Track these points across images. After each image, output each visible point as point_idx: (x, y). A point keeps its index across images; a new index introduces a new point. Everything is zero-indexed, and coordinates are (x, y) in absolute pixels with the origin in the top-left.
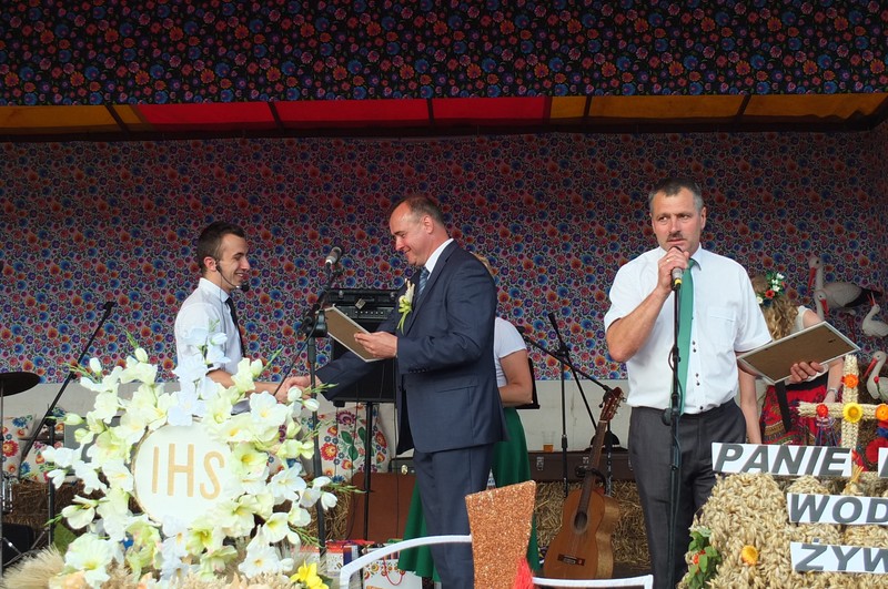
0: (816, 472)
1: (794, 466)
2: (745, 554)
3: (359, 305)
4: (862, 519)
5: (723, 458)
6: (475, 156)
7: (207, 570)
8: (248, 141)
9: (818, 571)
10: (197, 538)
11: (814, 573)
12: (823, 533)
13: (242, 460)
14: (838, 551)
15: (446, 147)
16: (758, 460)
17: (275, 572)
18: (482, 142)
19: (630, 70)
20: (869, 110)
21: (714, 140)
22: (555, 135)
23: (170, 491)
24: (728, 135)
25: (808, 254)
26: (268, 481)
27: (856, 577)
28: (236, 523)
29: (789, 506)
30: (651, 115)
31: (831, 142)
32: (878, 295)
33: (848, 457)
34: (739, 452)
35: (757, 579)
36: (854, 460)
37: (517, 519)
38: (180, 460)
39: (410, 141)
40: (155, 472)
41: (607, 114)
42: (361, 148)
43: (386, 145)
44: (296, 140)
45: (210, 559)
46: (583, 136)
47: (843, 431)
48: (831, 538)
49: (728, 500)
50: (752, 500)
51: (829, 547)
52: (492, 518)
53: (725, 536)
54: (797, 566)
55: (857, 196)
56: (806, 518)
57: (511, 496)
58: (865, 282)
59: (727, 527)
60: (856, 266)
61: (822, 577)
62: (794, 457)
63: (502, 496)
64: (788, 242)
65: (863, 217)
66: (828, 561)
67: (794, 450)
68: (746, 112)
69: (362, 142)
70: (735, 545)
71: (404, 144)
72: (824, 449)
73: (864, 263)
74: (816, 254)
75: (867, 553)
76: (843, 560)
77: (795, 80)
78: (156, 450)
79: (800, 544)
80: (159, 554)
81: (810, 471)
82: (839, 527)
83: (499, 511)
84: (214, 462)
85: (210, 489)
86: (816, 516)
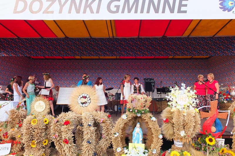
3: (149, 80)
8: (131, 60)
10: (184, 106)
18: (160, 61)
22: (168, 60)
24: (190, 60)
31: (202, 61)
38: (182, 97)
41: (176, 58)
46: (172, 60)
55: (206, 67)
65: (206, 70)
68: (192, 58)
69: (145, 61)
71: (150, 61)
83: (214, 103)
84: (186, 98)
85: (185, 101)
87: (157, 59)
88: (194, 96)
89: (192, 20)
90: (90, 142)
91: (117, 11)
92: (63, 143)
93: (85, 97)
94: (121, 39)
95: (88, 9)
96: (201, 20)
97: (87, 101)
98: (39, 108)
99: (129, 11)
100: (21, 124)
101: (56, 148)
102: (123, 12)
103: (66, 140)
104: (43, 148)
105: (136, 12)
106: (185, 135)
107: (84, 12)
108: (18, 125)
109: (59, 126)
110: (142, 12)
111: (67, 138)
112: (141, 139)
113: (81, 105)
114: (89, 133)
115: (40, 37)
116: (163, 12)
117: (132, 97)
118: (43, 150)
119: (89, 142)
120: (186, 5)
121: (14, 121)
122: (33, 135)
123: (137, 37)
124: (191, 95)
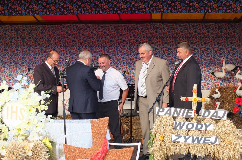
0: (184, 116)
1: (178, 114)
2: (160, 138)
4: (194, 129)
5: (159, 111)
6: (132, 29)
7: (20, 139)
8: (72, 25)
9: (179, 142)
10: (18, 130)
11: (178, 143)
12: (182, 132)
13: (30, 110)
14: (185, 137)
15: (124, 27)
16: (169, 112)
17: (37, 140)
18: (134, 25)
19: (166, 6)
20: (239, 18)
21: (197, 25)
22: (154, 24)
23: (11, 118)
24: (201, 24)
25: (222, 56)
26: (36, 116)
27: (189, 144)
28: (27, 127)
29: (174, 125)
30: (179, 18)
31: (229, 26)
32: (240, 68)
33: (193, 112)
34: (164, 110)
35: (162, 144)
36: (194, 113)
37: (104, 127)
38: (14, 110)
39: (115, 25)
40: (8, 113)
41: (167, 18)
42: (102, 27)
43: (108, 26)
44: (84, 25)
45: (21, 136)
46: (161, 24)
47: (193, 105)
48: (184, 134)
49: (158, 123)
50: (164, 123)
51: (183, 136)
52: (97, 127)
53: (156, 133)
54: (173, 141)
55: (236, 41)
56: (178, 128)
57: (102, 121)
58: (237, 64)
59: (156, 130)
60: (235, 60)
61: (180, 144)
62: (178, 112)
63: (99, 121)
64: (217, 53)
65: (237, 47)
66: (182, 140)
67: (178, 110)
68: (205, 18)
69: (102, 25)
70: (158, 135)
71: (113, 26)
72: (187, 110)
73: (237, 59)
74: (224, 56)
75: (193, 137)
76: (186, 139)
77: (211, 9)
78: (8, 107)
79: (175, 135)
80: (8, 135)
81: (183, 115)
82: (188, 131)
83: (99, 125)
84: (23, 111)
86: (181, 128)
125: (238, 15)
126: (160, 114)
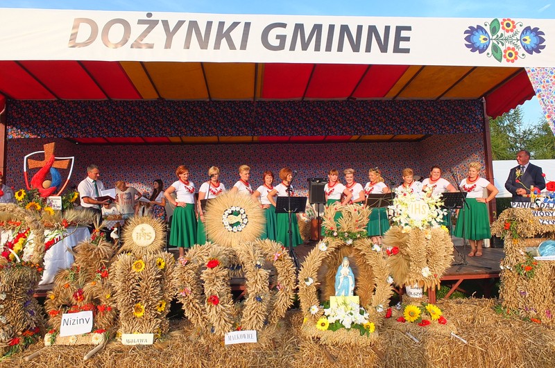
3: (318, 181)
6: (332, 148)
16: (518, 205)
23: (416, 213)
31: (410, 144)
38: (418, 207)
51: (545, 220)
54: (542, 223)
68: (393, 138)
84: (424, 207)
85: (424, 213)
87: (329, 141)
88: (438, 204)
89: (409, 66)
90: (262, 297)
91: (281, 47)
92: (208, 305)
93: (236, 213)
94: (269, 102)
95: (224, 41)
96: (424, 66)
97: (241, 221)
98: (142, 238)
99: (305, 47)
100: (105, 273)
101: (186, 315)
102: (292, 48)
103: (215, 297)
104: (158, 316)
105: (317, 48)
106: (430, 273)
107: (217, 46)
108: (100, 274)
109: (191, 271)
110: (329, 48)
111: (216, 293)
112: (352, 288)
113: (230, 228)
114: (258, 282)
115: (106, 99)
116: (368, 49)
117: (336, 209)
118: (157, 321)
119: (258, 299)
120: (407, 39)
121: (90, 266)
122: (137, 292)
123: (299, 99)
124: (434, 201)
125: (420, 136)
126: (514, 206)
